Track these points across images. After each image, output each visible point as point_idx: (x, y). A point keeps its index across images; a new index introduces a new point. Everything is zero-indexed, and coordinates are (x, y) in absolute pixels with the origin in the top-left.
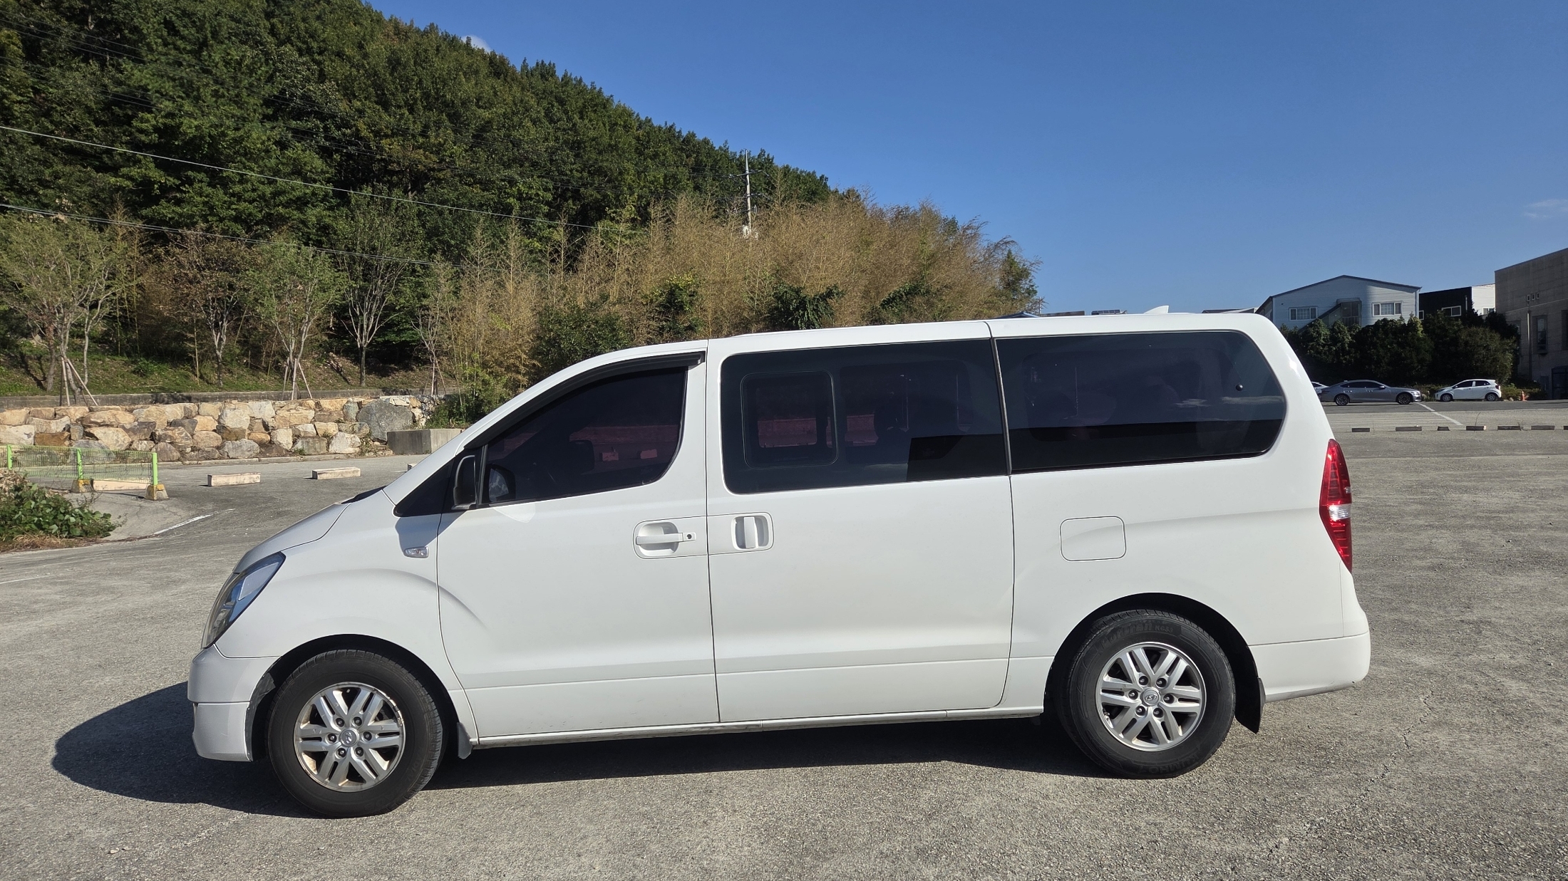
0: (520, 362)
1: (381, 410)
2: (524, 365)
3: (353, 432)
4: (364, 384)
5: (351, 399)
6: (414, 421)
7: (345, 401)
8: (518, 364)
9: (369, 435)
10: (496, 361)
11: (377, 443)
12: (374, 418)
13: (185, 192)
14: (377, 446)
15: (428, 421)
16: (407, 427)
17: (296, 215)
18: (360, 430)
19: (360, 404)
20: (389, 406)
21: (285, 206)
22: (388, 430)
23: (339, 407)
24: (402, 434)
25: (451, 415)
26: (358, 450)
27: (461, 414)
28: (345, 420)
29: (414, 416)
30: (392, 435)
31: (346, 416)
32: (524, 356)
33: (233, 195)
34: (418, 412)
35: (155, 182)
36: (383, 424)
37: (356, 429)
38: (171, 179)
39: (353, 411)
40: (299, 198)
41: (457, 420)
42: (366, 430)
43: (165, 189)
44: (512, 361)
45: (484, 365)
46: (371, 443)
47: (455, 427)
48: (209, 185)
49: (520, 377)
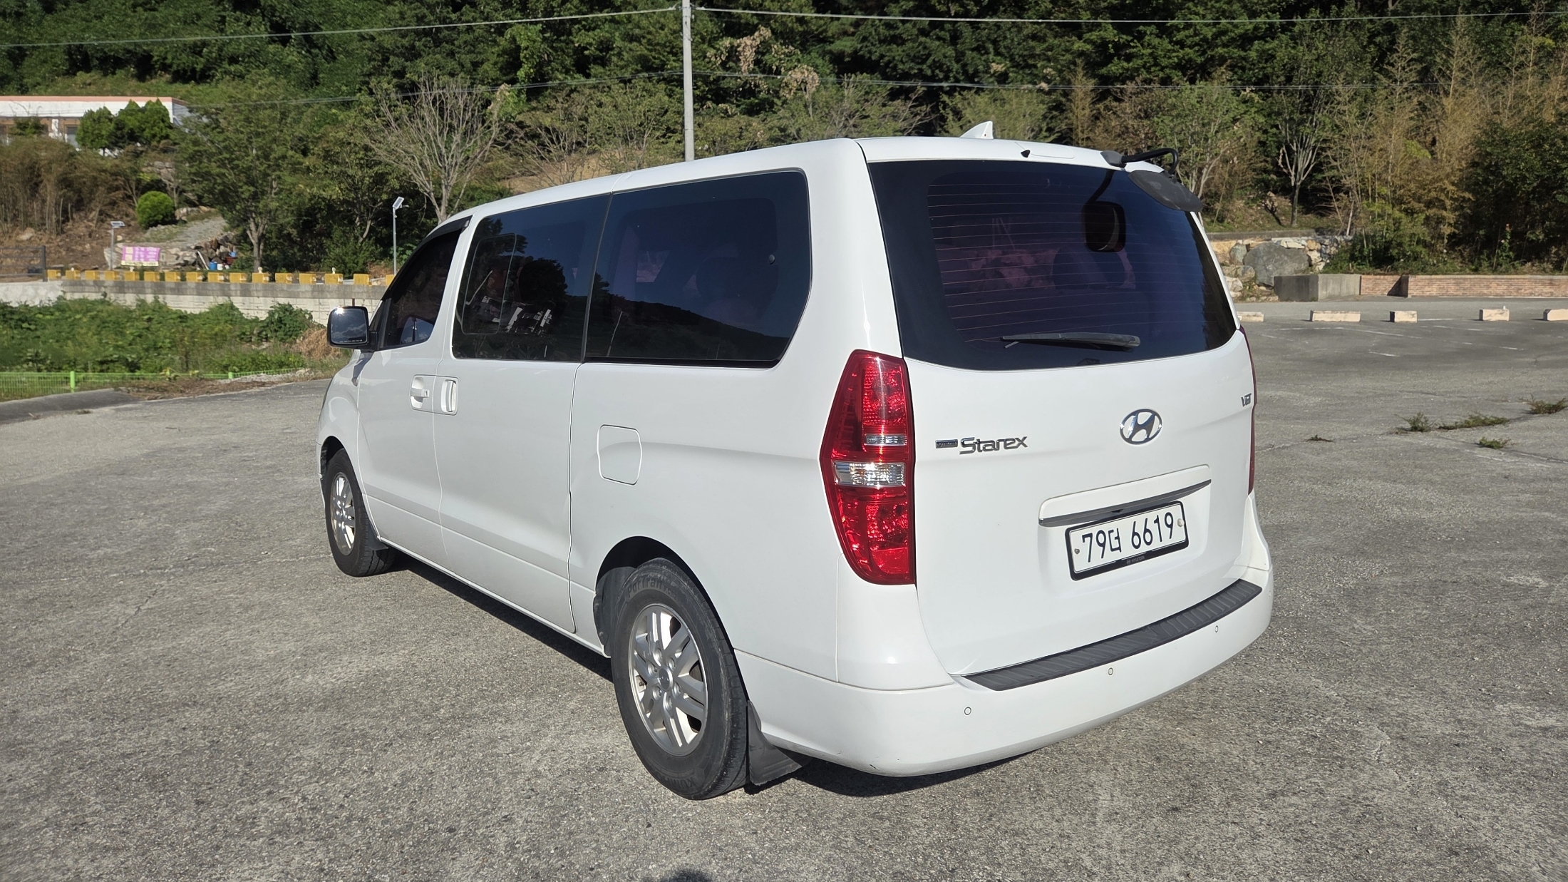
0: (1447, 196)
1: (1269, 252)
2: (1452, 199)
3: (1236, 276)
4: (1295, 225)
5: (1240, 241)
6: (1311, 265)
7: (1233, 243)
8: (1443, 198)
9: (1255, 279)
10: (1414, 196)
11: (1263, 288)
12: (1261, 262)
13: (1133, 47)
14: (1262, 291)
15: (1327, 265)
16: (1302, 271)
17: (1237, 53)
18: (1243, 273)
19: (1248, 246)
20: (1280, 250)
21: (1224, 45)
22: (1275, 274)
23: (1227, 249)
24: (1290, 278)
25: (1353, 258)
26: (1239, 294)
27: (1363, 258)
28: (1231, 263)
29: (1310, 260)
30: (1279, 280)
31: (1232, 260)
32: (1451, 188)
33: (1177, 43)
34: (1315, 256)
35: (1109, 42)
36: (1270, 267)
37: (1240, 272)
38: (1124, 37)
39: (1241, 254)
40: (1241, 36)
41: (1359, 264)
42: (1251, 273)
43: (1118, 47)
44: (1433, 194)
45: (1398, 201)
46: (1256, 287)
47: (1355, 272)
48: (1157, 36)
49: (1444, 213)
